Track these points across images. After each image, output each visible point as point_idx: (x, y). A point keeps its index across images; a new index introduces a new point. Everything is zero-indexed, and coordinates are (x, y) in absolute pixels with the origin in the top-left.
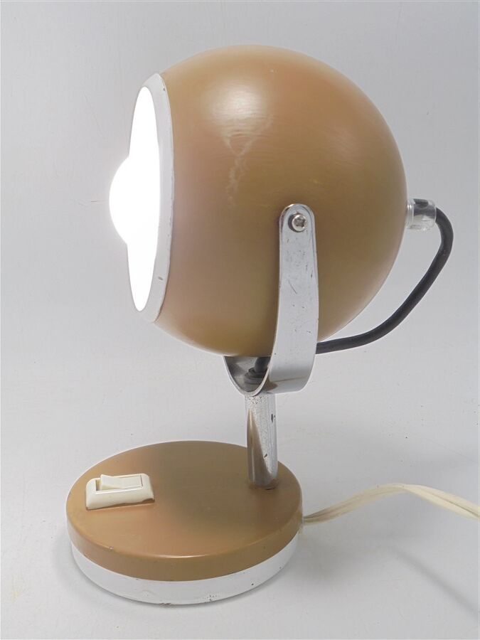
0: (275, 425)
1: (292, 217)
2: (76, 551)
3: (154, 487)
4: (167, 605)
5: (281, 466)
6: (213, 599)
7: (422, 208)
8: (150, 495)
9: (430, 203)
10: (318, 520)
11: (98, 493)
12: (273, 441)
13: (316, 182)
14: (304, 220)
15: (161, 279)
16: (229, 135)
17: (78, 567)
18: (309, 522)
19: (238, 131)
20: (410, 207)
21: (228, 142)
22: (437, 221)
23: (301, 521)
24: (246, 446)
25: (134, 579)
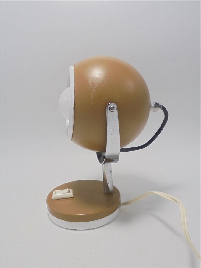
0: (112, 174)
1: (110, 107)
2: (49, 214)
3: (74, 194)
4: (76, 230)
5: (114, 187)
6: (90, 228)
7: (157, 105)
8: (72, 196)
9: (160, 104)
10: (126, 205)
11: (56, 195)
12: (111, 179)
13: (118, 96)
14: (113, 108)
15: (71, 127)
16: (91, 82)
17: (50, 218)
18: (123, 205)
19: (93, 81)
20: (153, 105)
21: (90, 84)
22: (162, 109)
23: (120, 205)
24: (103, 181)
25: (65, 221)
